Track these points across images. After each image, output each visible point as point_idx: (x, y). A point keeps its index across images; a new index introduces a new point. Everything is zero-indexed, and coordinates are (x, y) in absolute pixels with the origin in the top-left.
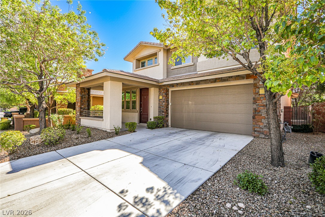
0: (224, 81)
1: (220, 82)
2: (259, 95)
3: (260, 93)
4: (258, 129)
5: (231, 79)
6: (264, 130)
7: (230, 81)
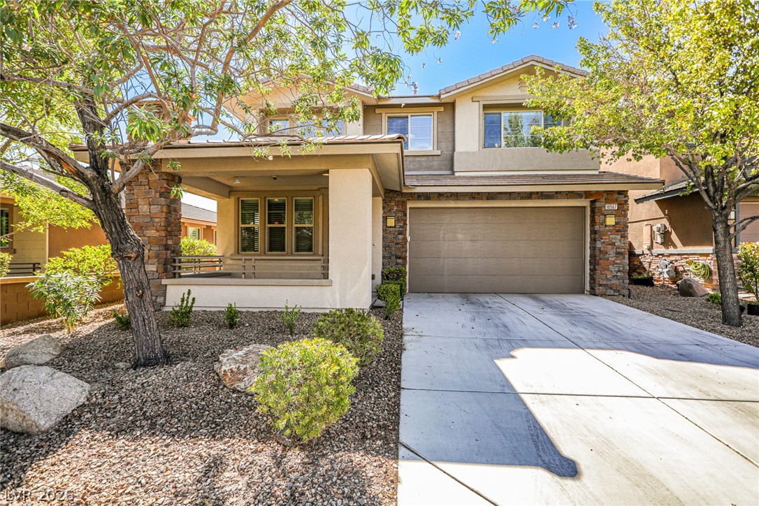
0: (547, 199)
1: (539, 198)
2: (606, 226)
3: (608, 223)
4: (605, 282)
5: (559, 196)
6: (613, 282)
7: (557, 198)
